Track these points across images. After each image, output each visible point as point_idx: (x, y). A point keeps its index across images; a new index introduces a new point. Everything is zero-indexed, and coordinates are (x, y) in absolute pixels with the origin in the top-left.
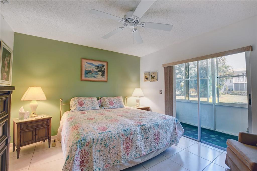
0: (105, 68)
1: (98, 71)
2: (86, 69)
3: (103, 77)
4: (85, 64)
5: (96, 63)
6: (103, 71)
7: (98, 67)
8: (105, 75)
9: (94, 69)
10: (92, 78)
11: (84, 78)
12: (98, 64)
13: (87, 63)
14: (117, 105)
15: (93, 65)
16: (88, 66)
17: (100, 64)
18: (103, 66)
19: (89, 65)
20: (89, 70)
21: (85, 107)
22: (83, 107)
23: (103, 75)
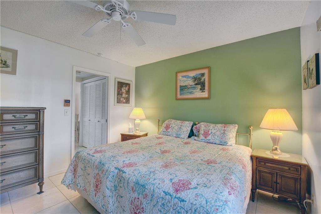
0: (206, 77)
1: (196, 84)
2: (181, 85)
3: (202, 92)
4: (180, 78)
5: (192, 74)
6: (202, 83)
7: (195, 79)
8: (206, 88)
9: (191, 82)
10: (187, 95)
11: (179, 96)
12: (195, 75)
13: (182, 76)
14: (214, 139)
15: (189, 77)
16: (183, 80)
17: (198, 73)
18: (203, 75)
19: (185, 79)
20: (184, 85)
21: (169, 132)
22: (168, 132)
23: (203, 89)
